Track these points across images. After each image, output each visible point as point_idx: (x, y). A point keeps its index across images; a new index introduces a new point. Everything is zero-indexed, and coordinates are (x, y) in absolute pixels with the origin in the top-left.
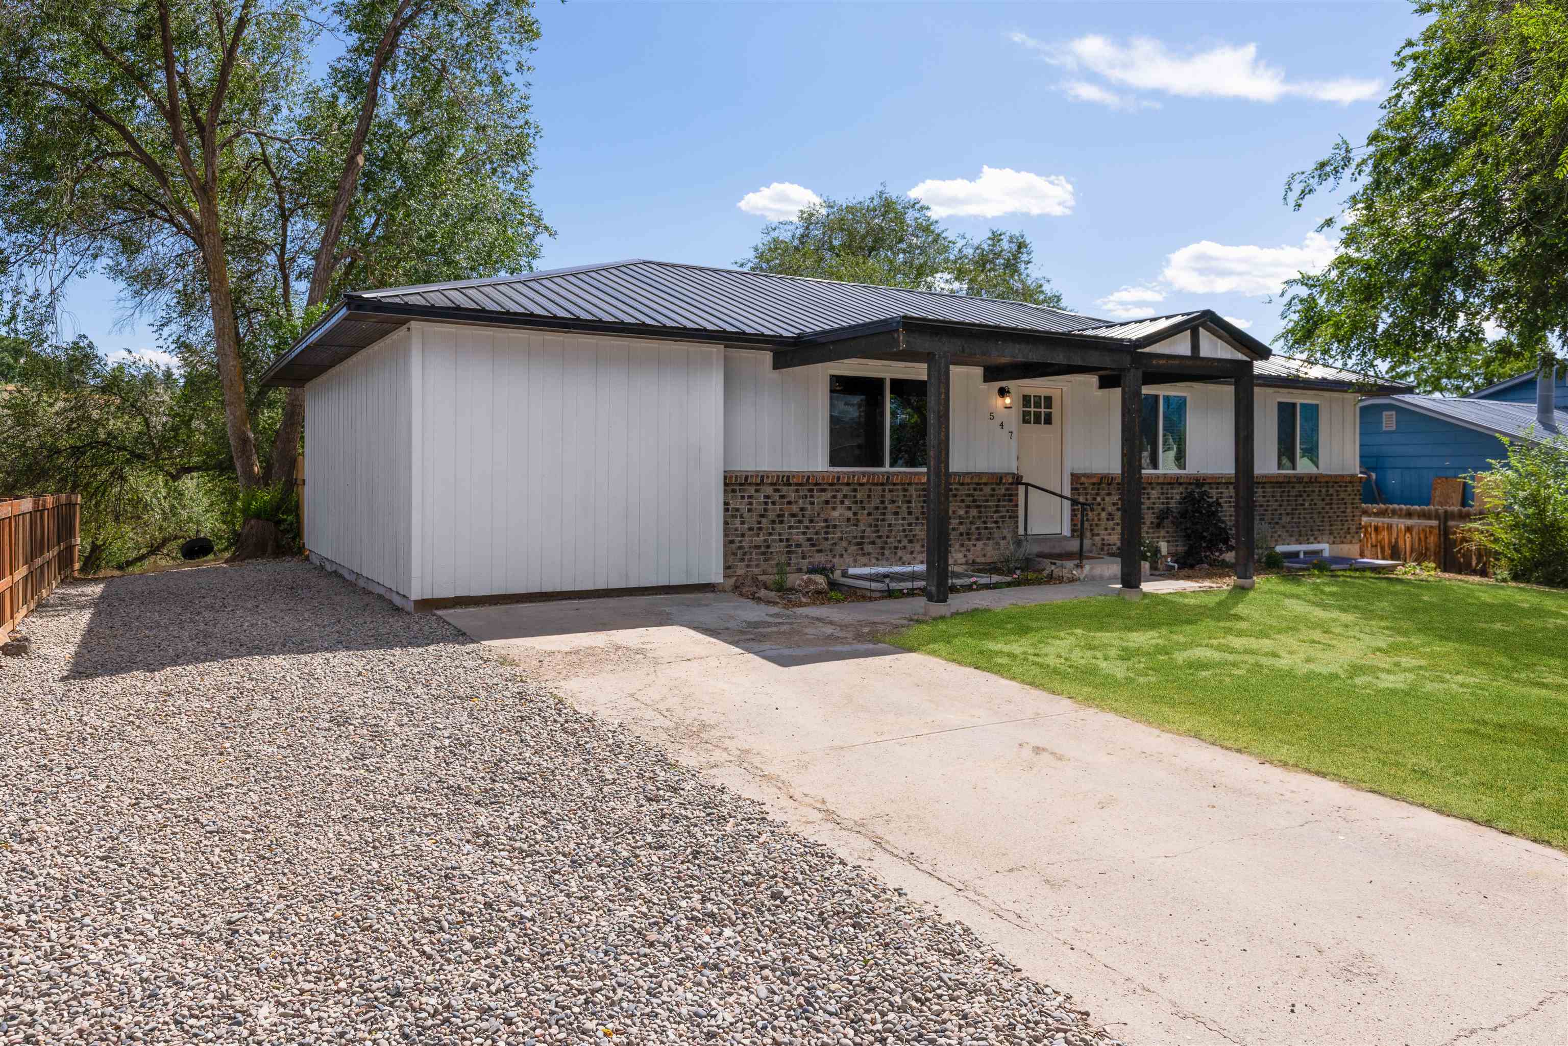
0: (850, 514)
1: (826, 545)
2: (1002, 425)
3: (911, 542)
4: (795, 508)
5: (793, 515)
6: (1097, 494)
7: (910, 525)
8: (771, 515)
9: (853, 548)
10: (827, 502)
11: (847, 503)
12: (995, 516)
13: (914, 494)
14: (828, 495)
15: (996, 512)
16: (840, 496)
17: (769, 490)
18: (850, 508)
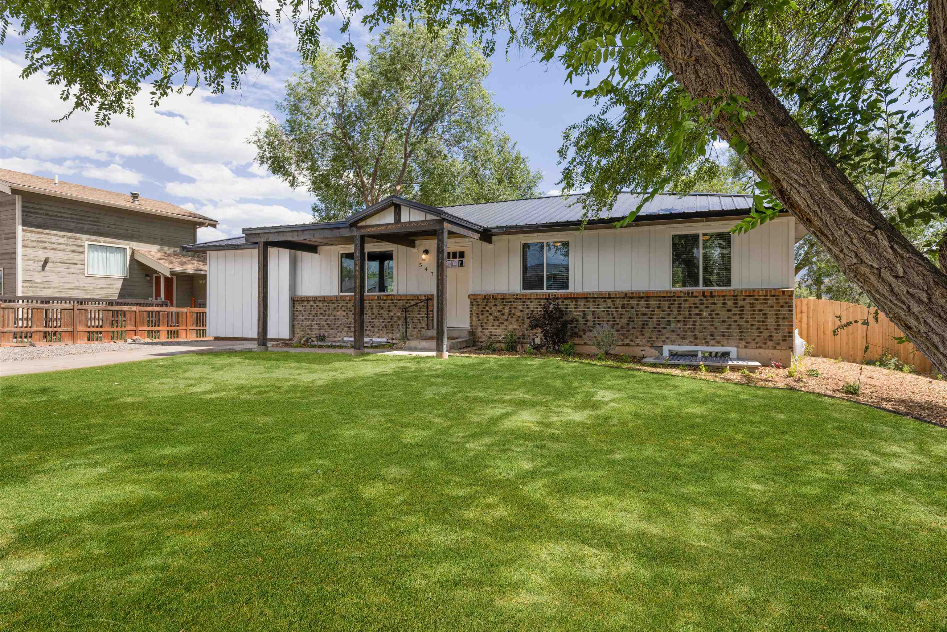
0: (344, 314)
1: (334, 327)
2: (426, 269)
3: (373, 327)
4: (322, 311)
5: (322, 314)
6: (486, 305)
7: (373, 319)
8: (313, 313)
9: (346, 329)
10: (335, 308)
11: (343, 309)
12: (418, 316)
13: (374, 305)
14: (335, 305)
15: (419, 314)
16: (340, 305)
17: (312, 303)
18: (344, 311)
